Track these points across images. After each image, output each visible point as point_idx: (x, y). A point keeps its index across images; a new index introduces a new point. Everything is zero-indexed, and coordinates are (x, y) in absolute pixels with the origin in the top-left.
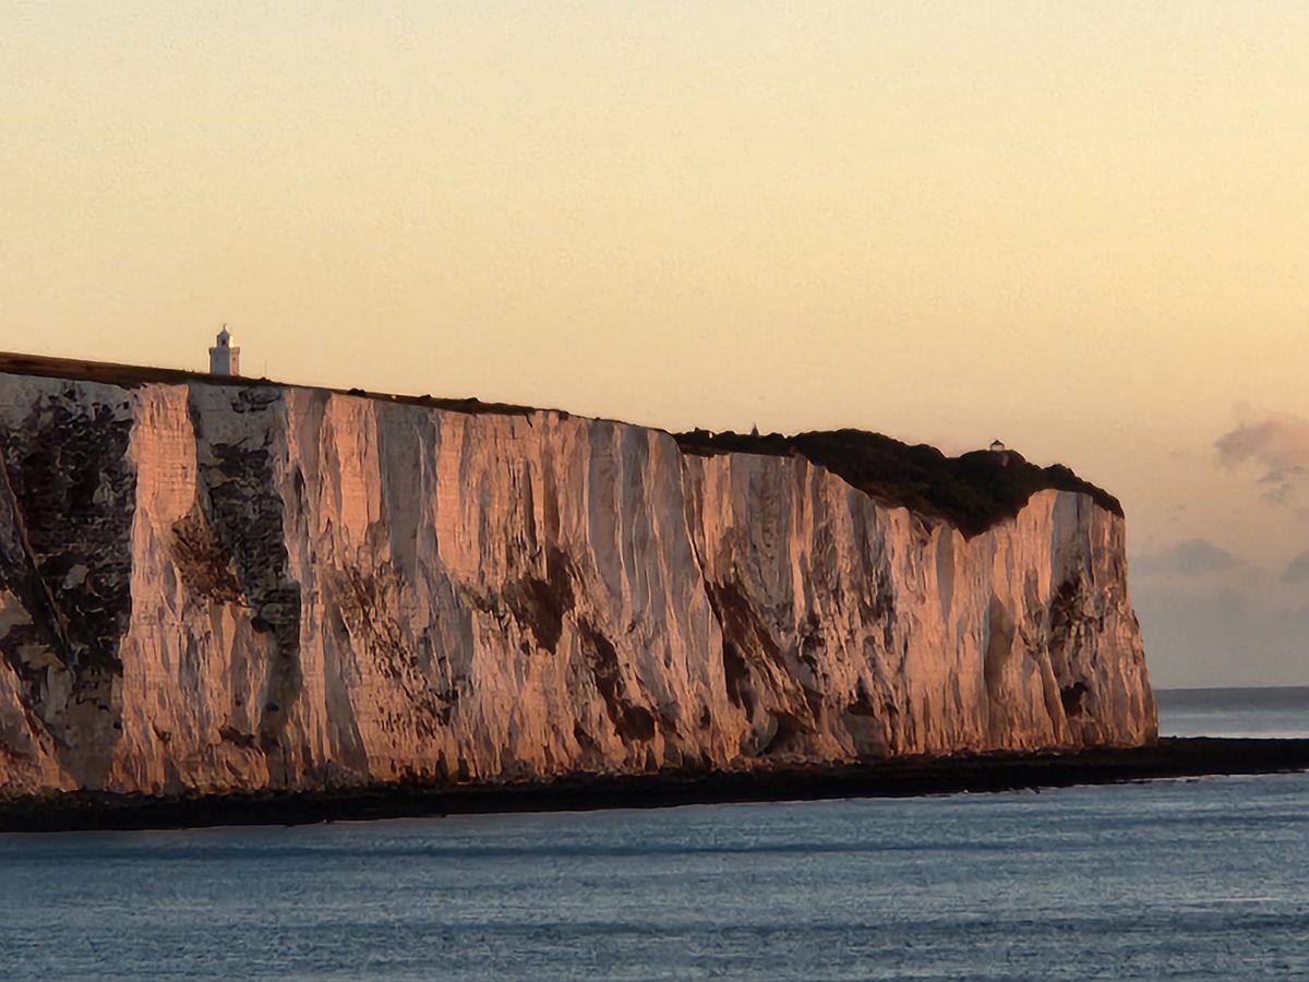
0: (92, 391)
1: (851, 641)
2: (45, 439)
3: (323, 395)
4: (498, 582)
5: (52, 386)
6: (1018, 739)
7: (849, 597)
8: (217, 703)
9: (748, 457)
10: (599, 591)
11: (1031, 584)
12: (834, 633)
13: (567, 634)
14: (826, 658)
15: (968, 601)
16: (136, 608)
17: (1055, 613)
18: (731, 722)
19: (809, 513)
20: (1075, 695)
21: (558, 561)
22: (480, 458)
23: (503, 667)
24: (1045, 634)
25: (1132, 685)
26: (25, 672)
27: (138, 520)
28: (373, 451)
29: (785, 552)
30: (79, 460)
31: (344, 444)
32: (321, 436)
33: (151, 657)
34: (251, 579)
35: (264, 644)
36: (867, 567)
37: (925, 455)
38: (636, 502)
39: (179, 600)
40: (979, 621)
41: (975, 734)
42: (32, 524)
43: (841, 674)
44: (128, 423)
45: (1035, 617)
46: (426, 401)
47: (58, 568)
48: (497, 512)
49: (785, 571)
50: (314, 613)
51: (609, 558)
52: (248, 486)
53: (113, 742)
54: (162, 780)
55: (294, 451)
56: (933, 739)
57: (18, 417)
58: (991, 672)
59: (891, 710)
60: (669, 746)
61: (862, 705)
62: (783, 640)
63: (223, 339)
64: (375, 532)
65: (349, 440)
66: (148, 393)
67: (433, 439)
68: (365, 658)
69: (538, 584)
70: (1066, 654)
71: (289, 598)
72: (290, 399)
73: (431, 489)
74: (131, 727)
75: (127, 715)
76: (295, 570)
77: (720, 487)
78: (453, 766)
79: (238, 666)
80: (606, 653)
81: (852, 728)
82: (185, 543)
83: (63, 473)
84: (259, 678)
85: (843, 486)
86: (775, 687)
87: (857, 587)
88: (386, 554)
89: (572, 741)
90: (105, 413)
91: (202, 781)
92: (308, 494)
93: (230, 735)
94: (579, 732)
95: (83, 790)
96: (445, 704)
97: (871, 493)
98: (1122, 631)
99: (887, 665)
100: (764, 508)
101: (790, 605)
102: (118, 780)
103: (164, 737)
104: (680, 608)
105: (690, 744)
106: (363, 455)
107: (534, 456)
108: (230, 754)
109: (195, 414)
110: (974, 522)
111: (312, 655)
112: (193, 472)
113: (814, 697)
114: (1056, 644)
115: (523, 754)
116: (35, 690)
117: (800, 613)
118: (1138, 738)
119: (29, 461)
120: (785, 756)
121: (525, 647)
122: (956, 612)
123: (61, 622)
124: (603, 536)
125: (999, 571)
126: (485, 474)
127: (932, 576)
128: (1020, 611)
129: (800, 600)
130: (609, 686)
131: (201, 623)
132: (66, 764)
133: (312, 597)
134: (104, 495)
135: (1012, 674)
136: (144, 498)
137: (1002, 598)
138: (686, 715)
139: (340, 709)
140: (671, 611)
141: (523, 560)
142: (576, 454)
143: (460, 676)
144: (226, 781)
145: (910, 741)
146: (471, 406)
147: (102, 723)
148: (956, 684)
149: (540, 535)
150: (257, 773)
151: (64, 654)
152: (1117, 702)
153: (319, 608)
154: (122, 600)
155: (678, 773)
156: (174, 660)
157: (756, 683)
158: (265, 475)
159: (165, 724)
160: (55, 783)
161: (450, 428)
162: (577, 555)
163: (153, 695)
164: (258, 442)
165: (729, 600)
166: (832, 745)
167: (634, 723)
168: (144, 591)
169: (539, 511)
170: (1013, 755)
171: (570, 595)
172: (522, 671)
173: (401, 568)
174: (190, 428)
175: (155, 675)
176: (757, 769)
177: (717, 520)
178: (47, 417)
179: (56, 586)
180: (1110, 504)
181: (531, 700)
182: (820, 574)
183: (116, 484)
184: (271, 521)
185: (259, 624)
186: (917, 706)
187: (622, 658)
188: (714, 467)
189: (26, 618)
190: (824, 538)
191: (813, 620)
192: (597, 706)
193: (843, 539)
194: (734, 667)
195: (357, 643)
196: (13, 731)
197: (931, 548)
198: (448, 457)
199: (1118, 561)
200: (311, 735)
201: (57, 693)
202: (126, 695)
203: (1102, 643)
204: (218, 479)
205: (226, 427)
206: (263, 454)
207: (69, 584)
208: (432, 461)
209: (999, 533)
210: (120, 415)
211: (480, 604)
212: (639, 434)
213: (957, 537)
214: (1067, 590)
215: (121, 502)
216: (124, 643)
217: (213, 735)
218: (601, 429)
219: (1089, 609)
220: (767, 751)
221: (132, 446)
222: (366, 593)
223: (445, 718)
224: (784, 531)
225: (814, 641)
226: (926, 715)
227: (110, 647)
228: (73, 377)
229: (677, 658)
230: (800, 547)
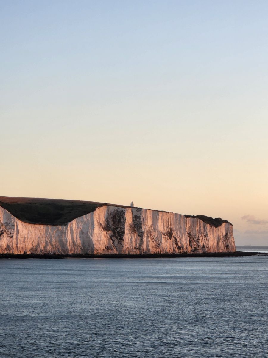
0: (121, 209)
1: (203, 239)
2: (115, 214)
3: (146, 210)
4: (165, 232)
5: (117, 208)
6: (221, 251)
7: (203, 234)
8: (134, 244)
9: (192, 218)
10: (175, 233)
11: (223, 233)
12: (201, 239)
13: (172, 238)
14: (200, 241)
15: (216, 235)
16: (125, 233)
17: (225, 237)
18: (190, 248)
19: (198, 225)
20: (227, 246)
21: (171, 229)
22: (164, 217)
23: (165, 241)
24: (224, 239)
25: (233, 245)
26: (113, 240)
27: (126, 223)
28: (152, 216)
29: (196, 229)
30: (119, 216)
31: (148, 215)
32: (146, 214)
33: (127, 239)
34: (138, 230)
35: (139, 238)
36: (205, 231)
37: (211, 218)
38: (180, 223)
39: (130, 232)
40: (217, 238)
41: (216, 251)
42: (114, 223)
43: (201, 243)
44: (125, 212)
45: (223, 237)
46: (157, 211)
47: (117, 228)
48: (165, 223)
49: (196, 231)
50: (145, 234)
51: (177, 229)
52: (138, 220)
53: (122, 248)
54: (128, 253)
55: (143, 216)
56: (211, 251)
57: (113, 211)
58: (218, 243)
59: (207, 247)
60: (183, 251)
61: (204, 247)
62: (195, 239)
63: (132, 203)
64: (151, 226)
65: (149, 215)
66: (127, 209)
67: (158, 215)
68: (150, 240)
69: (169, 232)
70: (226, 242)
71: (142, 233)
72: (143, 210)
73: (158, 221)
74: (124, 247)
75: (124, 245)
76: (143, 230)
77: (189, 221)
78: (159, 252)
79: (136, 240)
80: (176, 240)
81: (202, 249)
82: (131, 226)
83: (117, 218)
84: (138, 242)
85: (202, 222)
86: (194, 245)
87: (203, 233)
88: (153, 228)
89: (172, 250)
90: (122, 211)
91: (132, 253)
92: (145, 221)
93: (135, 248)
94: (173, 249)
95: (119, 254)
96: (159, 245)
97: (205, 223)
98: (232, 239)
99: (207, 242)
100: (193, 224)
101: (196, 235)
102: (123, 253)
103: (128, 248)
104: (184, 235)
105: (185, 251)
106: (150, 217)
107: (169, 218)
108: (135, 250)
109: (132, 212)
110: (217, 226)
111: (145, 239)
112: (132, 218)
113: (198, 246)
114: (225, 240)
115: (167, 251)
116: (114, 242)
117: (197, 236)
118: (234, 251)
119: (113, 216)
120: (195, 252)
121: (168, 239)
122: (214, 236)
123: (117, 235)
124: (176, 227)
125: (219, 232)
126: (164, 219)
127: (212, 232)
128: (221, 236)
129: (197, 235)
130: (176, 244)
131: (132, 235)
132: (117, 251)
133: (145, 233)
134: (122, 220)
135: (220, 244)
136: (126, 221)
137: (219, 235)
138: (185, 247)
139: (147, 245)
140: (183, 236)
141: (167, 229)
142: (173, 217)
143: (161, 242)
144: (135, 253)
145: (209, 251)
146: (162, 211)
147: (121, 246)
148: (214, 244)
149: (170, 226)
150: (138, 252)
151: (117, 238)
152: (232, 247)
153: (146, 234)
154: (124, 232)
155: (184, 254)
156: (129, 239)
157: (192, 244)
158: (140, 219)
159: (128, 247)
160: (116, 253)
161: (160, 214)
162: (173, 229)
163: (127, 243)
164: (139, 215)
165: (189, 234)
166: (201, 251)
167: (179, 248)
168: (126, 231)
169: (169, 224)
170: (220, 253)
171: (172, 233)
172: (167, 242)
173: (154, 230)
174: (132, 213)
175: (127, 241)
176: (193, 254)
177: (188, 225)
178: (116, 211)
179: (116, 230)
180: (231, 224)
181: (168, 245)
182: (199, 232)
183: (123, 219)
184: (140, 224)
185: (139, 236)
186: (210, 247)
187: (178, 241)
188: (188, 219)
189: (113, 234)
190: (200, 228)
191: (199, 237)
192: (175, 246)
193: (202, 228)
194: (190, 242)
195: (149, 238)
196: (111, 247)
197: (212, 229)
198: (160, 217)
199: (232, 231)
200: (144, 248)
201: (116, 242)
202: (124, 243)
203: (230, 240)
204: (135, 219)
205: (136, 213)
206: (140, 216)
207: (118, 230)
208: (158, 218)
209: (219, 228)
210: (124, 211)
211: (163, 234)
212: (181, 215)
213: (215, 228)
214: (226, 234)
215: (124, 221)
216: (124, 237)
217: (133, 248)
218: (176, 214)
219: (229, 236)
220: (193, 252)
221: (125, 215)
222: (150, 232)
223: (159, 247)
224: (196, 227)
225: (198, 239)
226: (211, 248)
227: (122, 237)
228: (119, 207)
229: (184, 241)
230: (197, 229)
